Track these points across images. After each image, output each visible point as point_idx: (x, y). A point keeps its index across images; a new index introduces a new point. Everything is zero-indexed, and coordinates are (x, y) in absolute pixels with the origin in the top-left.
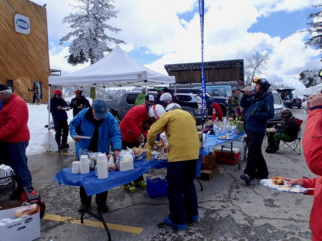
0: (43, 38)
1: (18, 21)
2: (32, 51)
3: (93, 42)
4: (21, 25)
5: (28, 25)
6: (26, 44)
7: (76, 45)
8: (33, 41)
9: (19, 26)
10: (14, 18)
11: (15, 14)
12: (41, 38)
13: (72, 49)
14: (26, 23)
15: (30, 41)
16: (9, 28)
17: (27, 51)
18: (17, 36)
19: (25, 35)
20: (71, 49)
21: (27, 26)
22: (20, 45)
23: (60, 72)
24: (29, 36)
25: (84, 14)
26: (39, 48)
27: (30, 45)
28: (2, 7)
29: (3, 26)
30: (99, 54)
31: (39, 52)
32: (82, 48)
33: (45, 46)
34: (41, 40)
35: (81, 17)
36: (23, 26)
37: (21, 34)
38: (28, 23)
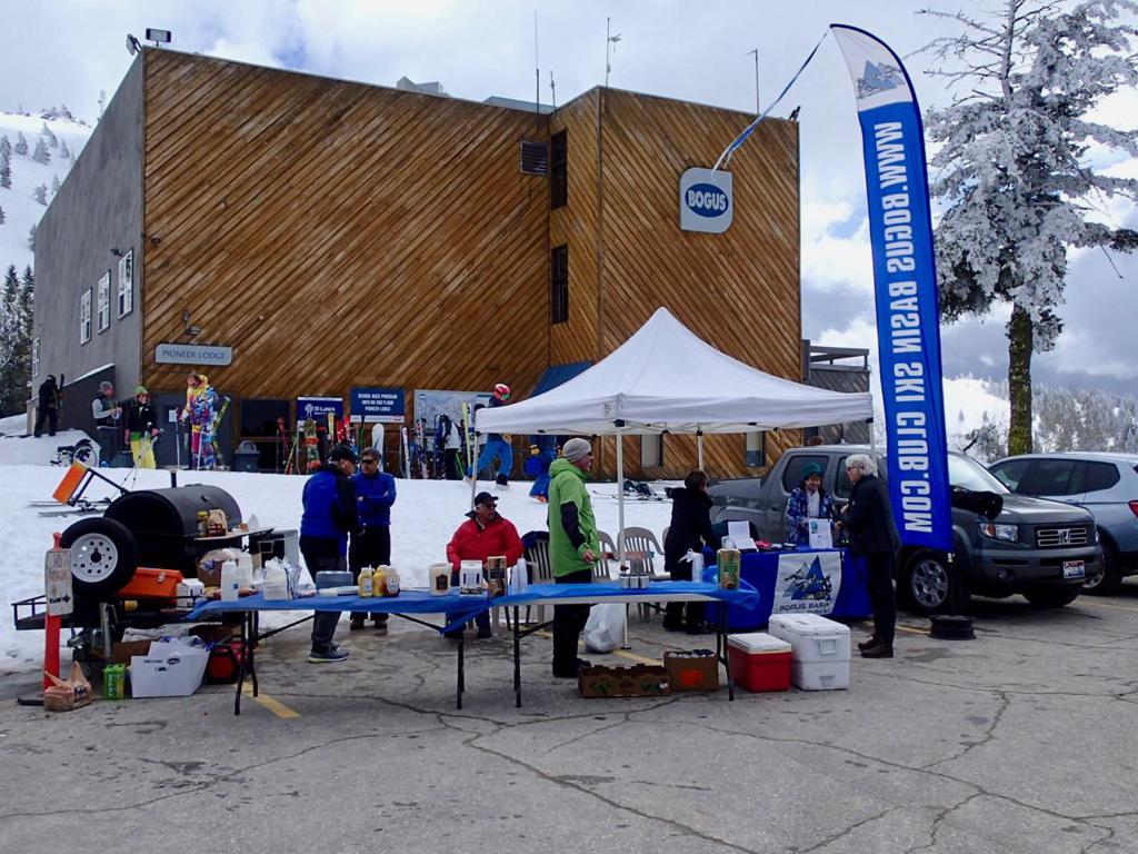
0: (780, 234)
1: (691, 192)
2: (738, 291)
3: (1021, 213)
4: (700, 205)
5: (726, 200)
6: (716, 266)
8: (740, 251)
9: (695, 209)
11: (685, 170)
12: (771, 237)
14: (721, 192)
15: (730, 255)
16: (662, 223)
18: (687, 244)
19: (715, 234)
21: (724, 203)
22: (693, 274)
23: (863, 357)
24: (729, 236)
25: (985, 100)
26: (765, 274)
27: (730, 268)
28: (645, 156)
29: (643, 219)
30: (1043, 265)
31: (764, 290)
32: (968, 245)
33: (787, 263)
34: (774, 245)
35: (971, 116)
36: (708, 207)
37: (698, 233)
38: (728, 191)
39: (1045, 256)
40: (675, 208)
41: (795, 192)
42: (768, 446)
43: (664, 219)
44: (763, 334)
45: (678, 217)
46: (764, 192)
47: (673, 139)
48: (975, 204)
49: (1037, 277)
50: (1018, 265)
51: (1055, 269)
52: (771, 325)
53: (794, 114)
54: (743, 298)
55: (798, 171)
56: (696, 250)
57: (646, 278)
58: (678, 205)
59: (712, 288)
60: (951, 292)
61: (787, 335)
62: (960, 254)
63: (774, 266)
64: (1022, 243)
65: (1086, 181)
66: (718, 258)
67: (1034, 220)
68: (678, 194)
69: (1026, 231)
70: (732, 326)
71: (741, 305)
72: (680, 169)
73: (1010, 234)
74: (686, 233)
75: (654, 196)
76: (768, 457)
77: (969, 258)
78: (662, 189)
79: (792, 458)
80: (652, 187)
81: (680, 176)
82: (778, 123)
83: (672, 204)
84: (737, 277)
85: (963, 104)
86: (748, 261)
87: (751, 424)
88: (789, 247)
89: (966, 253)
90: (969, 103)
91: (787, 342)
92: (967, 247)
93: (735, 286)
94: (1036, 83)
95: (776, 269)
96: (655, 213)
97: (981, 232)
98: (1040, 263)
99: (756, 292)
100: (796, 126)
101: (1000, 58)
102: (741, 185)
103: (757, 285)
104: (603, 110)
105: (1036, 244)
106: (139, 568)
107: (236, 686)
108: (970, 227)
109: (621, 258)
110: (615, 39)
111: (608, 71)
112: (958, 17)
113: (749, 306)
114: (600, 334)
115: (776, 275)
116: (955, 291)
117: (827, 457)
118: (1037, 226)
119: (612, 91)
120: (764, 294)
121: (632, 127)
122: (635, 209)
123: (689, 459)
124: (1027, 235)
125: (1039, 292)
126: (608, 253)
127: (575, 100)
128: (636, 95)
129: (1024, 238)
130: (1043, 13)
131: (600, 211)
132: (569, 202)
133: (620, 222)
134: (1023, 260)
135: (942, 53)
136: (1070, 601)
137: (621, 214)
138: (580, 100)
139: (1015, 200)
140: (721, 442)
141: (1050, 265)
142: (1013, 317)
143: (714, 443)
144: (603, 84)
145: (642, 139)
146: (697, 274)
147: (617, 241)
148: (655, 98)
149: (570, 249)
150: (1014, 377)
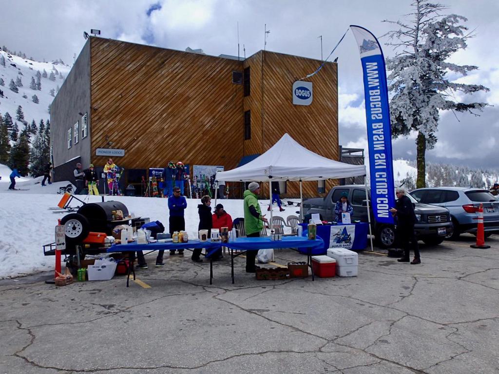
0: (330, 106)
1: (297, 90)
3: (421, 97)
4: (300, 95)
5: (310, 93)
6: (306, 118)
8: (315, 112)
9: (298, 96)
10: (292, 87)
11: (294, 82)
12: (327, 106)
14: (308, 90)
15: (311, 114)
16: (286, 102)
17: (306, 127)
18: (295, 110)
19: (306, 106)
21: (309, 94)
22: (297, 121)
23: (362, 152)
24: (311, 106)
25: (408, 54)
26: (325, 121)
27: (311, 119)
28: (279, 76)
29: (279, 100)
30: (430, 117)
31: (324, 126)
32: (402, 109)
33: (333, 117)
34: (328, 109)
35: (402, 60)
36: (303, 96)
37: (300, 105)
38: (311, 89)
39: (430, 114)
40: (291, 96)
41: (336, 90)
42: (326, 186)
43: (287, 101)
44: (324, 144)
45: (292, 99)
46: (324, 90)
47: (290, 70)
48: (404, 94)
49: (427, 121)
50: (420, 117)
51: (434, 118)
52: (328, 141)
53: (336, 60)
54: (317, 130)
55: (337, 82)
56: (299, 112)
57: (280, 123)
58: (292, 95)
59: (305, 126)
60: (395, 127)
61: (333, 144)
62: (398, 113)
63: (328, 118)
64: (422, 109)
65: (446, 85)
66: (307, 115)
67: (426, 100)
68: (292, 91)
69: (423, 104)
70: (313, 141)
71: (315, 132)
72: (292, 81)
73: (417, 105)
74: (295, 106)
75: (283, 92)
76: (326, 189)
77: (402, 115)
78: (286, 89)
79: (336, 190)
80: (282, 89)
81: (292, 84)
82: (329, 64)
83: (290, 95)
84: (314, 123)
85: (400, 56)
86: (318, 116)
87: (320, 177)
88: (334, 110)
89: (401, 112)
90: (402, 55)
91: (334, 147)
92: (401, 110)
93: (313, 125)
94: (427, 48)
96: (283, 98)
97: (406, 104)
98: (429, 116)
99: (322, 128)
100: (337, 65)
101: (414, 39)
102: (316, 87)
103: (322, 125)
104: (263, 59)
105: (427, 109)
106: (90, 232)
107: (127, 276)
108: (402, 102)
109: (270, 115)
110: (268, 32)
111: (265, 44)
112: (398, 23)
113: (319, 133)
114: (263, 144)
115: (329, 121)
116: (397, 127)
117: (349, 190)
118: (428, 102)
119: (267, 52)
120: (324, 128)
121: (275, 66)
122: (276, 96)
123: (296, 190)
124: (424, 105)
125: (428, 127)
126: (265, 113)
127: (253, 55)
128: (276, 53)
129: (423, 107)
130: (430, 21)
131: (262, 97)
132: (251, 94)
133: (270, 101)
134: (422, 115)
135: (392, 36)
136: (440, 243)
137: (270, 98)
138: (255, 56)
139: (419, 92)
140: (309, 184)
141: (432, 117)
142: (419, 136)
143: (306, 184)
144: (263, 49)
145: (278, 70)
146: (299, 121)
147: (269, 109)
148: (283, 55)
149: (251, 111)
150: (419, 159)
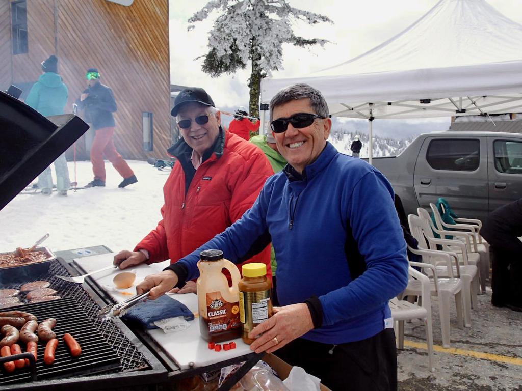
0: (159, 13)
2: (137, 44)
3: (259, 22)
6: (125, 27)
7: (222, 30)
8: (138, 19)
12: (154, 13)
13: (214, 37)
15: (132, 21)
17: (126, 42)
18: (109, 10)
19: (124, 6)
20: (212, 39)
22: (112, 30)
24: (132, 8)
26: (152, 36)
27: (133, 30)
31: (151, 45)
33: (162, 31)
34: (156, 18)
37: (115, 3)
39: (274, 45)
42: (155, 138)
44: (151, 73)
51: (278, 52)
52: (155, 68)
54: (140, 49)
56: (114, 15)
59: (123, 40)
61: (163, 74)
63: (156, 32)
64: (259, 38)
65: (288, 9)
66: (126, 22)
69: (260, 32)
70: (135, 66)
71: (139, 53)
76: (154, 145)
77: (237, 42)
86: (142, 27)
92: (236, 37)
93: (136, 41)
95: (157, 34)
97: (242, 29)
99: (147, 47)
108: (237, 26)
109: (69, 12)
113: (143, 54)
115: (157, 38)
118: (266, 30)
120: (151, 48)
126: (61, 8)
129: (260, 35)
146: (115, 30)
149: (28, 3)
